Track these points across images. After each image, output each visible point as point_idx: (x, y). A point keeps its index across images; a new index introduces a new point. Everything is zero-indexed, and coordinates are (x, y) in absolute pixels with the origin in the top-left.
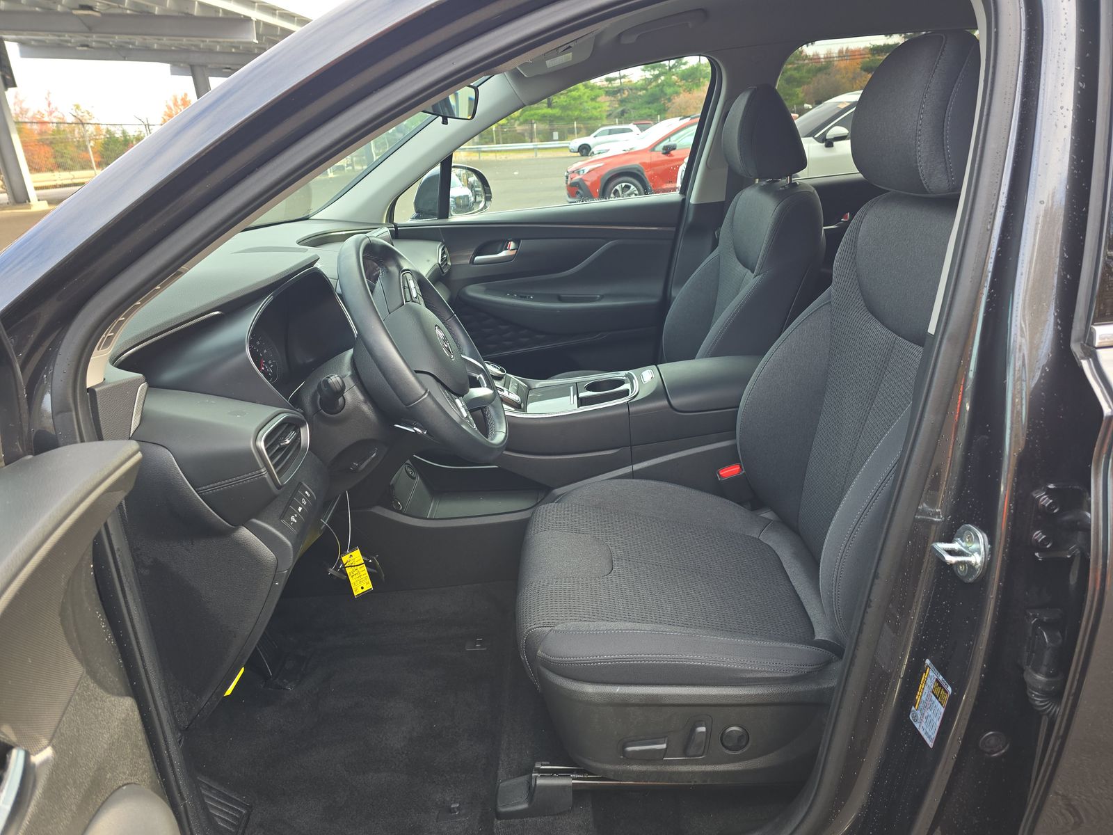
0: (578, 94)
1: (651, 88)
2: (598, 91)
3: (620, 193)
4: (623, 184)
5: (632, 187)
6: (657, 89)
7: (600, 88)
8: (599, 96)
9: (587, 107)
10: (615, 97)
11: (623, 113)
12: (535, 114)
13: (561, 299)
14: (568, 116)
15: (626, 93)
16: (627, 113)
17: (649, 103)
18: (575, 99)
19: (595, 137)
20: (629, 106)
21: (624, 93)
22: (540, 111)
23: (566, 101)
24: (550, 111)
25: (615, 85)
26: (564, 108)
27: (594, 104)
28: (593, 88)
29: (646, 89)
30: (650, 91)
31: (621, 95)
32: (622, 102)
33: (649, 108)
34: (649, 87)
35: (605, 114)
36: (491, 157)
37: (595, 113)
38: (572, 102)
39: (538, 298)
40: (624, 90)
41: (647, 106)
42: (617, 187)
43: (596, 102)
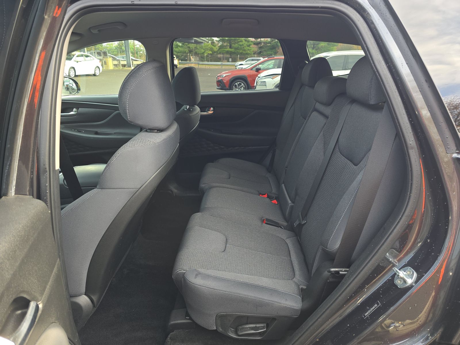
0: (242, 43)
1: (273, 43)
2: (251, 43)
3: (237, 86)
4: (239, 83)
5: (242, 84)
6: (275, 43)
7: (252, 42)
8: (251, 45)
9: (246, 49)
10: (258, 46)
11: (260, 52)
12: (224, 50)
13: (97, 133)
14: (238, 52)
15: (262, 44)
16: (262, 53)
17: (271, 49)
18: (241, 45)
19: (246, 61)
20: (263, 50)
21: (261, 44)
22: (226, 49)
23: (237, 46)
24: (230, 50)
25: (258, 41)
26: (236, 49)
27: (248, 48)
28: (248, 41)
29: (271, 43)
30: (272, 44)
31: (260, 45)
32: (261, 48)
33: (271, 51)
34: (272, 43)
35: (252, 53)
36: (204, 67)
37: (249, 52)
38: (240, 47)
39: (87, 132)
40: (261, 43)
41: (270, 50)
42: (236, 84)
43: (249, 47)
